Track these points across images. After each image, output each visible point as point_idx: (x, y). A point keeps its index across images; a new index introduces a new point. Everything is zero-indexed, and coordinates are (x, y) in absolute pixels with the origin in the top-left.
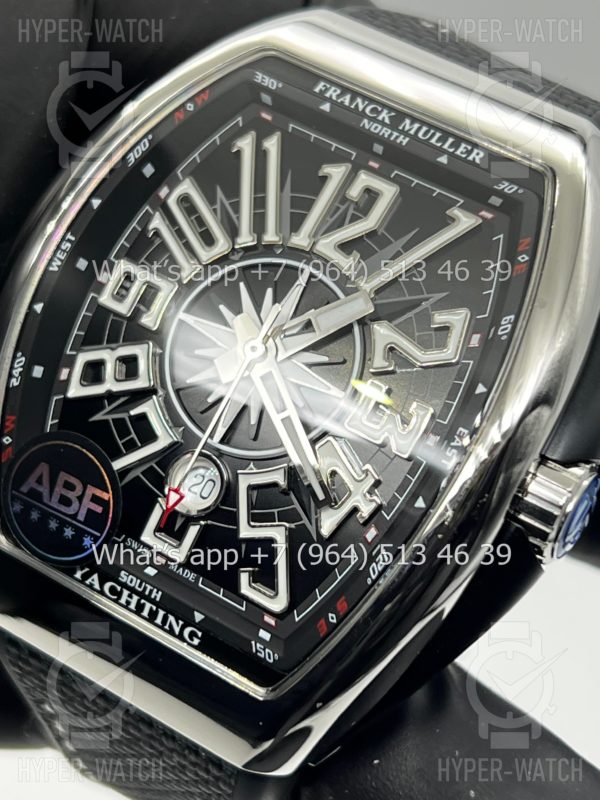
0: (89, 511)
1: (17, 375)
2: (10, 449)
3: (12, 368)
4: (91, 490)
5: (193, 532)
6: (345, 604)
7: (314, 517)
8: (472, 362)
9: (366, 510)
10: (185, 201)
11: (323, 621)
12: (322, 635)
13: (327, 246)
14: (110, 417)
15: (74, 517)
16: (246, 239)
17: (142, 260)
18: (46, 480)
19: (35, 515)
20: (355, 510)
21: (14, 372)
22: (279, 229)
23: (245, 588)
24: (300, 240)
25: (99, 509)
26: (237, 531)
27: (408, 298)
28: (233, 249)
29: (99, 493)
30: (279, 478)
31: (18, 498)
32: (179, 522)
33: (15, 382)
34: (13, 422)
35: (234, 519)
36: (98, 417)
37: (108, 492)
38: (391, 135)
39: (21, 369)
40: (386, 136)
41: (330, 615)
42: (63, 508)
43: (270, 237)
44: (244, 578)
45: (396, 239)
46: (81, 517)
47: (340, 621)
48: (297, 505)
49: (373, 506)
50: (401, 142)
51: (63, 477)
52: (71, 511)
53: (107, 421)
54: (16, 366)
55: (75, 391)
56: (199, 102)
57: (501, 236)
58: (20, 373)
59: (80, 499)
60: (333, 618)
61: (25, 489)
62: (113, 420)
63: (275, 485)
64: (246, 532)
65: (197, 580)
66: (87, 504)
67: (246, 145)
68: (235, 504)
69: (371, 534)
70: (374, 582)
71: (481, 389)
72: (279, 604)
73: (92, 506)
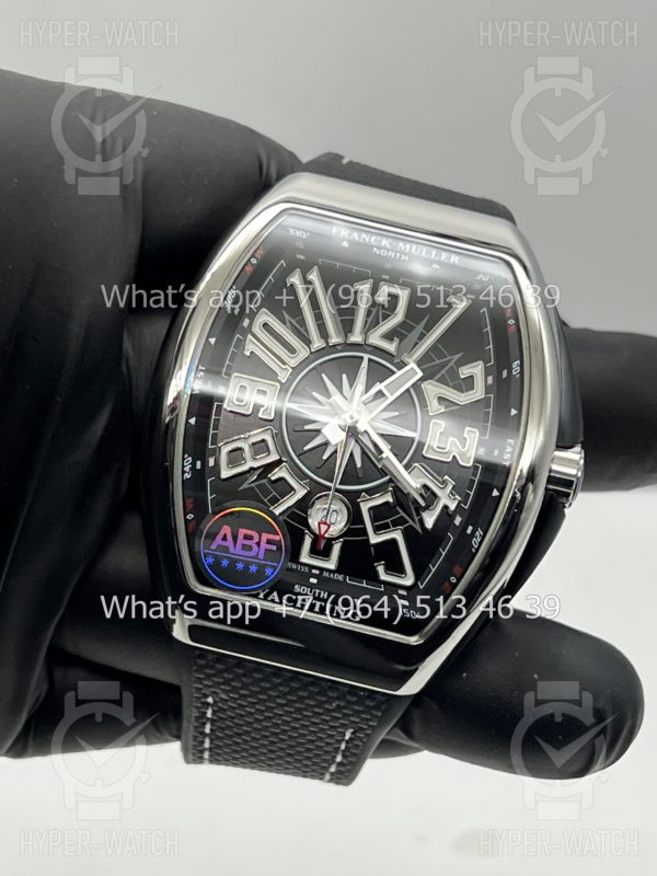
0: (266, 550)
2: (194, 521)
3: (183, 466)
4: (265, 536)
5: (337, 548)
6: (459, 568)
7: (417, 519)
8: (492, 395)
9: (452, 507)
10: (266, 327)
11: (446, 584)
12: (448, 592)
13: (375, 339)
14: (254, 485)
15: (256, 557)
16: (317, 344)
18: (229, 537)
19: (225, 563)
20: (446, 507)
21: (185, 468)
22: (338, 334)
23: (383, 576)
24: (356, 338)
25: (274, 548)
26: (368, 540)
27: (437, 362)
28: (311, 353)
29: (271, 537)
30: (389, 498)
31: (210, 554)
32: (323, 543)
33: (187, 476)
34: (191, 504)
35: (364, 532)
36: (245, 486)
37: (278, 534)
38: (395, 256)
39: (189, 466)
40: (392, 257)
41: (452, 578)
42: (247, 553)
43: (334, 339)
44: (381, 569)
45: (417, 324)
46: (261, 557)
47: (459, 580)
48: (402, 514)
49: (456, 502)
50: (404, 259)
51: (243, 532)
52: (252, 554)
53: (252, 488)
54: (186, 464)
55: (225, 472)
56: (259, 257)
57: (485, 309)
58: (189, 469)
59: (258, 544)
60: (453, 580)
61: (214, 547)
62: (257, 486)
63: (387, 503)
64: (374, 539)
65: (345, 579)
66: (263, 545)
67: (295, 279)
68: (363, 522)
69: (458, 520)
70: (477, 550)
71: (514, 412)
72: (409, 581)
73: (269, 547)
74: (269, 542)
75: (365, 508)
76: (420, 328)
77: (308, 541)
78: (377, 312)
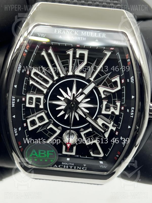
0: (49, 155)
1: (16, 133)
2: (22, 148)
3: (14, 132)
5: (75, 148)
6: (119, 152)
8: (124, 87)
9: (114, 129)
10: (36, 74)
12: (116, 160)
14: (41, 130)
15: (46, 157)
16: (56, 78)
17: (31, 92)
18: (36, 153)
19: (36, 160)
20: (112, 130)
21: (15, 133)
23: (92, 155)
24: (70, 73)
25: (52, 154)
26: (85, 144)
27: (102, 77)
30: (90, 130)
31: (30, 158)
33: (16, 135)
34: (20, 143)
36: (38, 131)
37: (53, 150)
38: (81, 39)
39: (17, 131)
40: (80, 39)
41: (117, 156)
42: (43, 157)
43: (62, 75)
44: (91, 153)
45: (93, 63)
46: (48, 157)
47: (120, 156)
48: (96, 133)
49: (116, 127)
50: (84, 40)
51: (40, 151)
53: (41, 131)
54: (15, 131)
55: (30, 128)
56: (28, 49)
57: (118, 53)
58: (17, 132)
59: (46, 153)
60: (118, 156)
62: (42, 130)
65: (79, 156)
66: (48, 154)
67: (44, 54)
69: (117, 133)
70: (125, 146)
71: (133, 97)
72: (102, 155)
73: (50, 154)
74: (50, 153)
75: (82, 134)
76: (94, 64)
77: (64, 147)
78: (77, 61)
